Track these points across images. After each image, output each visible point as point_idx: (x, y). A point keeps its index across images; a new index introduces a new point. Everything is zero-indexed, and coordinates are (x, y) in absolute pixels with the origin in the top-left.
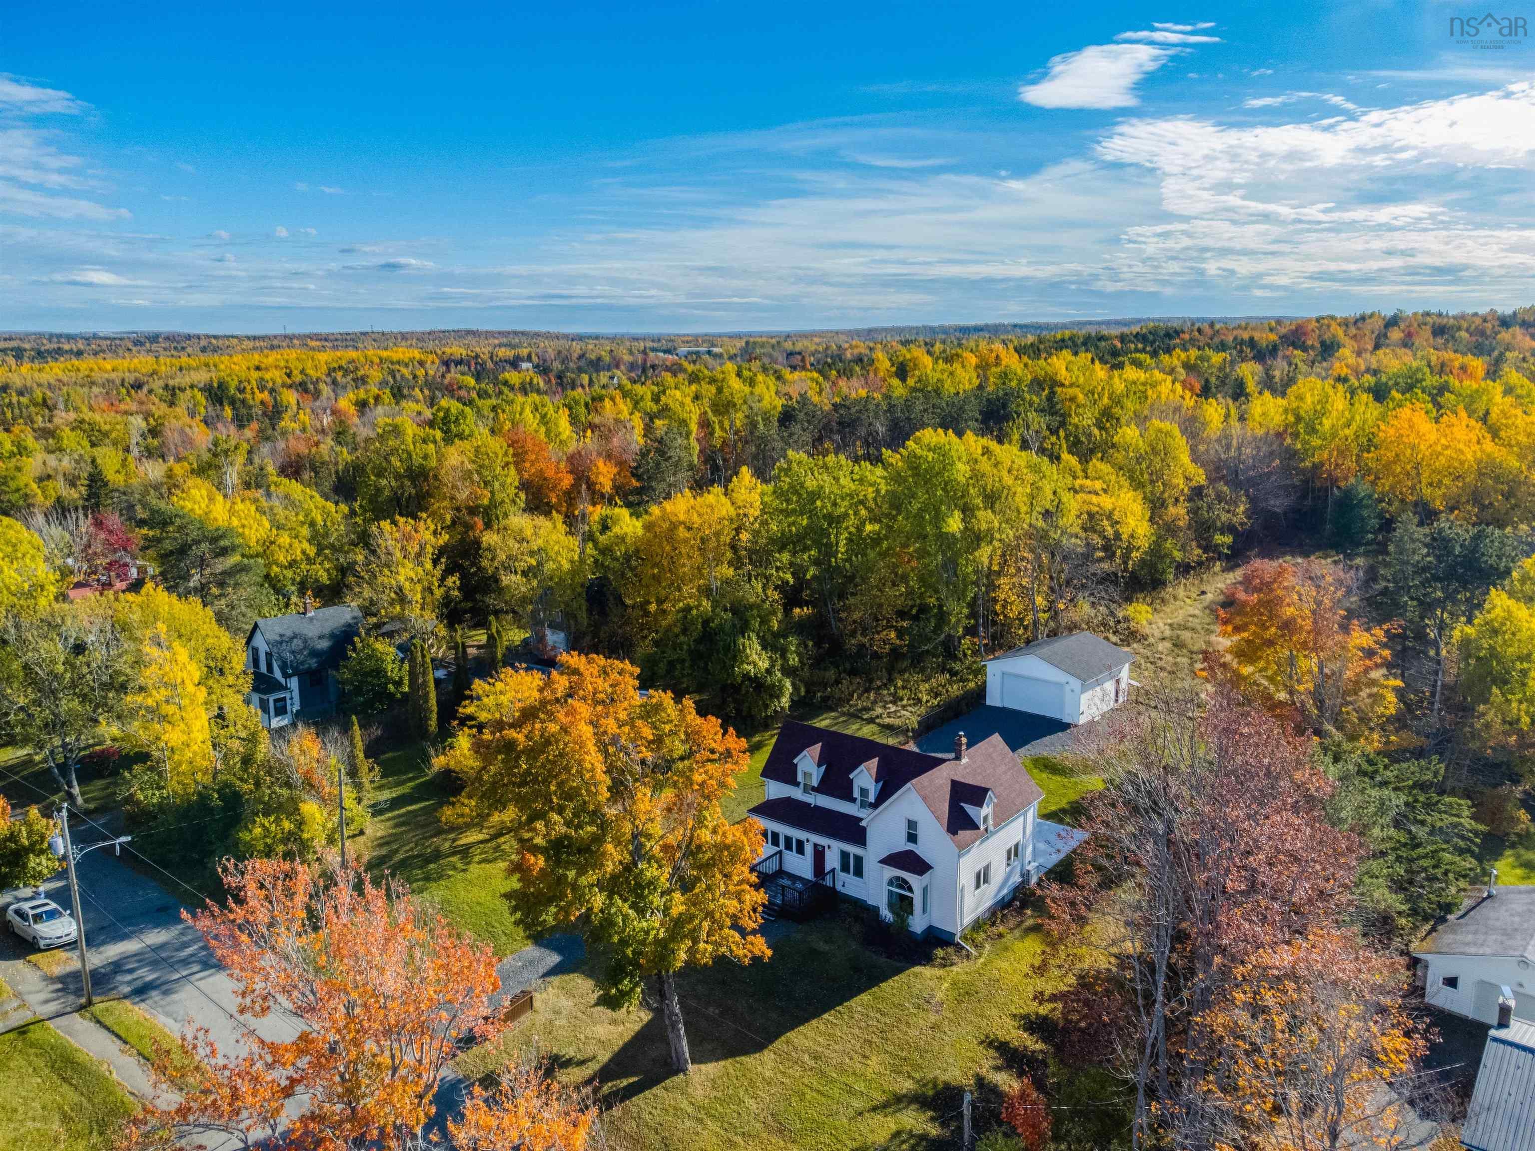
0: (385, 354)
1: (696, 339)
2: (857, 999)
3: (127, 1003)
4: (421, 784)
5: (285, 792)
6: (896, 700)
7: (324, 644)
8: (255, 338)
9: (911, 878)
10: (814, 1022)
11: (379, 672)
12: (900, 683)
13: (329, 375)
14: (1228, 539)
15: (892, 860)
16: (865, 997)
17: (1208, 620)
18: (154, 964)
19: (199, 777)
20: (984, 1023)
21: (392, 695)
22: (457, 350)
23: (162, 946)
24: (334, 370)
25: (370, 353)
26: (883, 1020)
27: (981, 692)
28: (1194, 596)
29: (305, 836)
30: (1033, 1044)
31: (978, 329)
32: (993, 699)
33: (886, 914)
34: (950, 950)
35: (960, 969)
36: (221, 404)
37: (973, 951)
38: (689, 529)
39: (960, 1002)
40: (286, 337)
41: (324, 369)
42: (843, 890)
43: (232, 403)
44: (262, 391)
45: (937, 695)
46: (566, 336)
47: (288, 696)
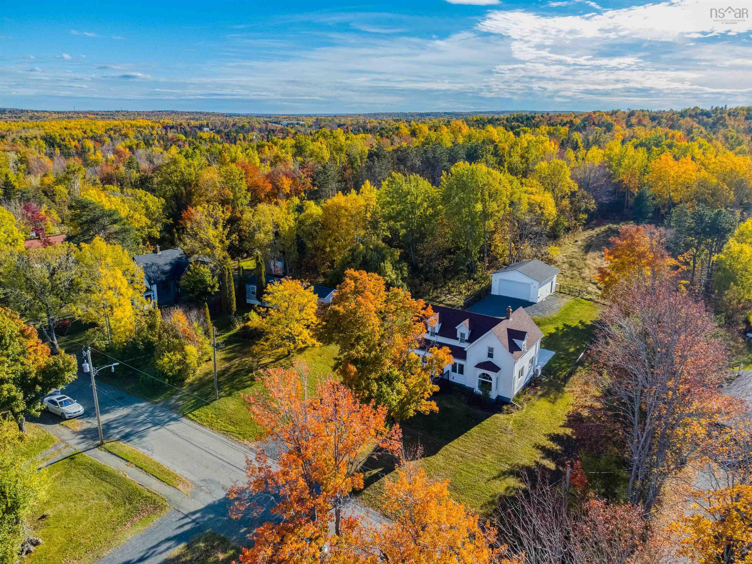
0: (133, 122)
1: (288, 117)
2: (473, 429)
3: (121, 443)
4: (231, 336)
5: (177, 341)
6: (450, 292)
7: (168, 268)
8: (58, 113)
9: (491, 374)
10: (456, 441)
11: (202, 282)
12: (450, 285)
13: (106, 132)
14: (585, 216)
15: (480, 366)
16: (476, 429)
17: (581, 254)
18: (127, 424)
19: (128, 333)
20: (533, 438)
21: (210, 293)
22: (168, 121)
23: (127, 416)
24: (108, 130)
25: (125, 122)
26: (487, 438)
27: (489, 288)
28: (572, 242)
29: (187, 361)
30: (557, 447)
31: (428, 114)
32: (495, 291)
33: (477, 390)
34: (509, 406)
35: (515, 415)
36: (53, 147)
37: (519, 406)
38: (346, 210)
39: (520, 429)
40: (75, 112)
41: (103, 129)
42: (453, 381)
43: (59, 146)
44: (74, 141)
45: (469, 290)
46: (223, 115)
47: (152, 294)
